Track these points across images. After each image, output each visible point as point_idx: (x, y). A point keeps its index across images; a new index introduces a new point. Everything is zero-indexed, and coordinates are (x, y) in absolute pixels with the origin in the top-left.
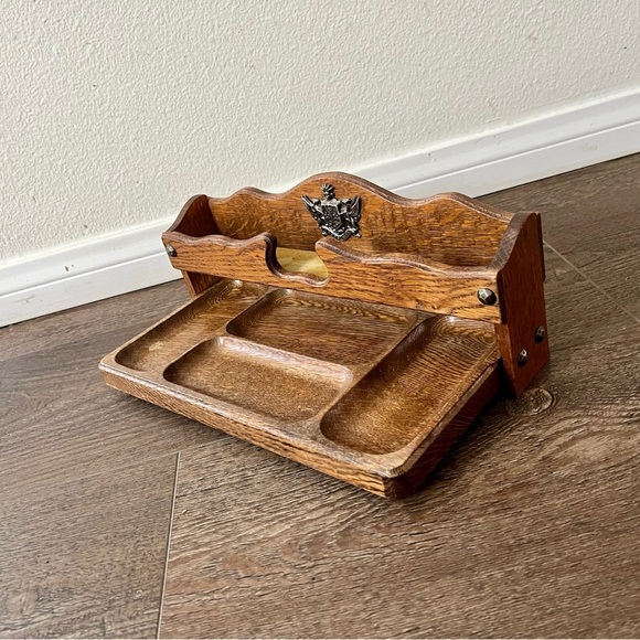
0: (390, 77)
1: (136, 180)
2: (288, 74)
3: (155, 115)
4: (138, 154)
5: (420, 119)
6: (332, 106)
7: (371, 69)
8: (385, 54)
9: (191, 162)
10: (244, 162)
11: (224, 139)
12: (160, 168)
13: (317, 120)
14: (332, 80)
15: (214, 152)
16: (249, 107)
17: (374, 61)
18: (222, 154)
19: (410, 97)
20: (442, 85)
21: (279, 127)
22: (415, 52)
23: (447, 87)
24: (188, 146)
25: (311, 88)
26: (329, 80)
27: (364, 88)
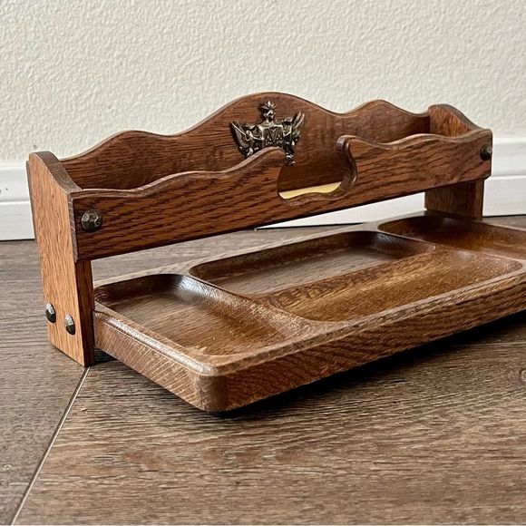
0: (431, 48)
1: (108, 104)
2: (314, 19)
3: (150, 34)
4: (119, 74)
6: (357, 67)
7: (411, 34)
8: (431, 20)
9: (178, 98)
11: (222, 79)
12: (140, 97)
13: (335, 80)
14: (363, 37)
15: (207, 91)
16: (260, 47)
17: (417, 26)
18: (216, 96)
19: (451, 76)
20: (492, 71)
21: (289, 78)
22: (467, 25)
23: (497, 74)
24: (179, 78)
25: (337, 41)
26: (360, 36)
27: (399, 53)
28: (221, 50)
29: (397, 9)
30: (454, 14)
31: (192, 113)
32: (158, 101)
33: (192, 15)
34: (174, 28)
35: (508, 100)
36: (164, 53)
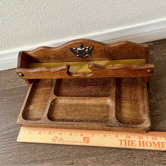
1: (5, 36)
2: (61, 2)
3: (8, 16)
4: (4, 28)
5: (112, 20)
6: (78, 14)
9: (25, 32)
10: (45, 32)
11: (37, 24)
12: (13, 33)
14: (78, 5)
15: (33, 28)
16: (45, 14)
18: (36, 29)
19: (109, 12)
20: (122, 8)
21: (58, 21)
23: (124, 9)
24: (23, 26)
25: (70, 7)
26: (77, 5)
27: (91, 8)
28: (33, 16)
31: (31, 35)
33: (19, 8)
34: (16, 12)
36: (15, 20)
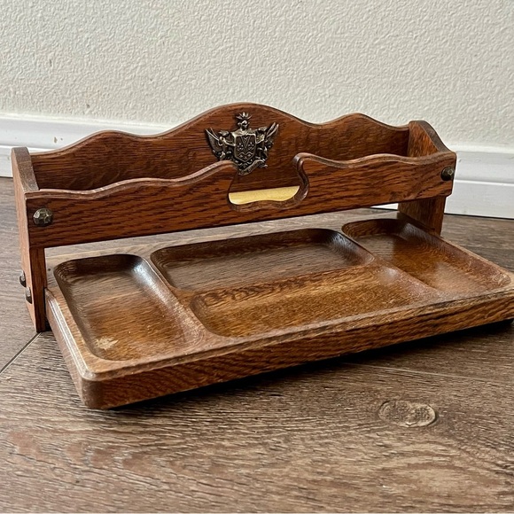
0: (439, 58)
1: (150, 76)
2: (334, 21)
3: (190, 20)
4: (161, 52)
5: (459, 113)
6: (369, 68)
7: (422, 43)
8: (441, 33)
9: (209, 78)
10: (261, 95)
11: (248, 66)
12: (177, 73)
13: (348, 78)
14: (376, 42)
15: (235, 75)
16: (284, 42)
17: (428, 36)
18: (242, 80)
19: (454, 86)
20: (493, 85)
21: (307, 71)
22: (475, 40)
23: (498, 88)
24: (212, 60)
25: (353, 42)
26: (375, 40)
27: (408, 60)
28: (249, 40)
29: (411, 19)
30: (463, 28)
31: (221, 92)
32: (192, 79)
33: (227, 7)
34: (211, 17)
35: (506, 113)
36: (200, 38)
